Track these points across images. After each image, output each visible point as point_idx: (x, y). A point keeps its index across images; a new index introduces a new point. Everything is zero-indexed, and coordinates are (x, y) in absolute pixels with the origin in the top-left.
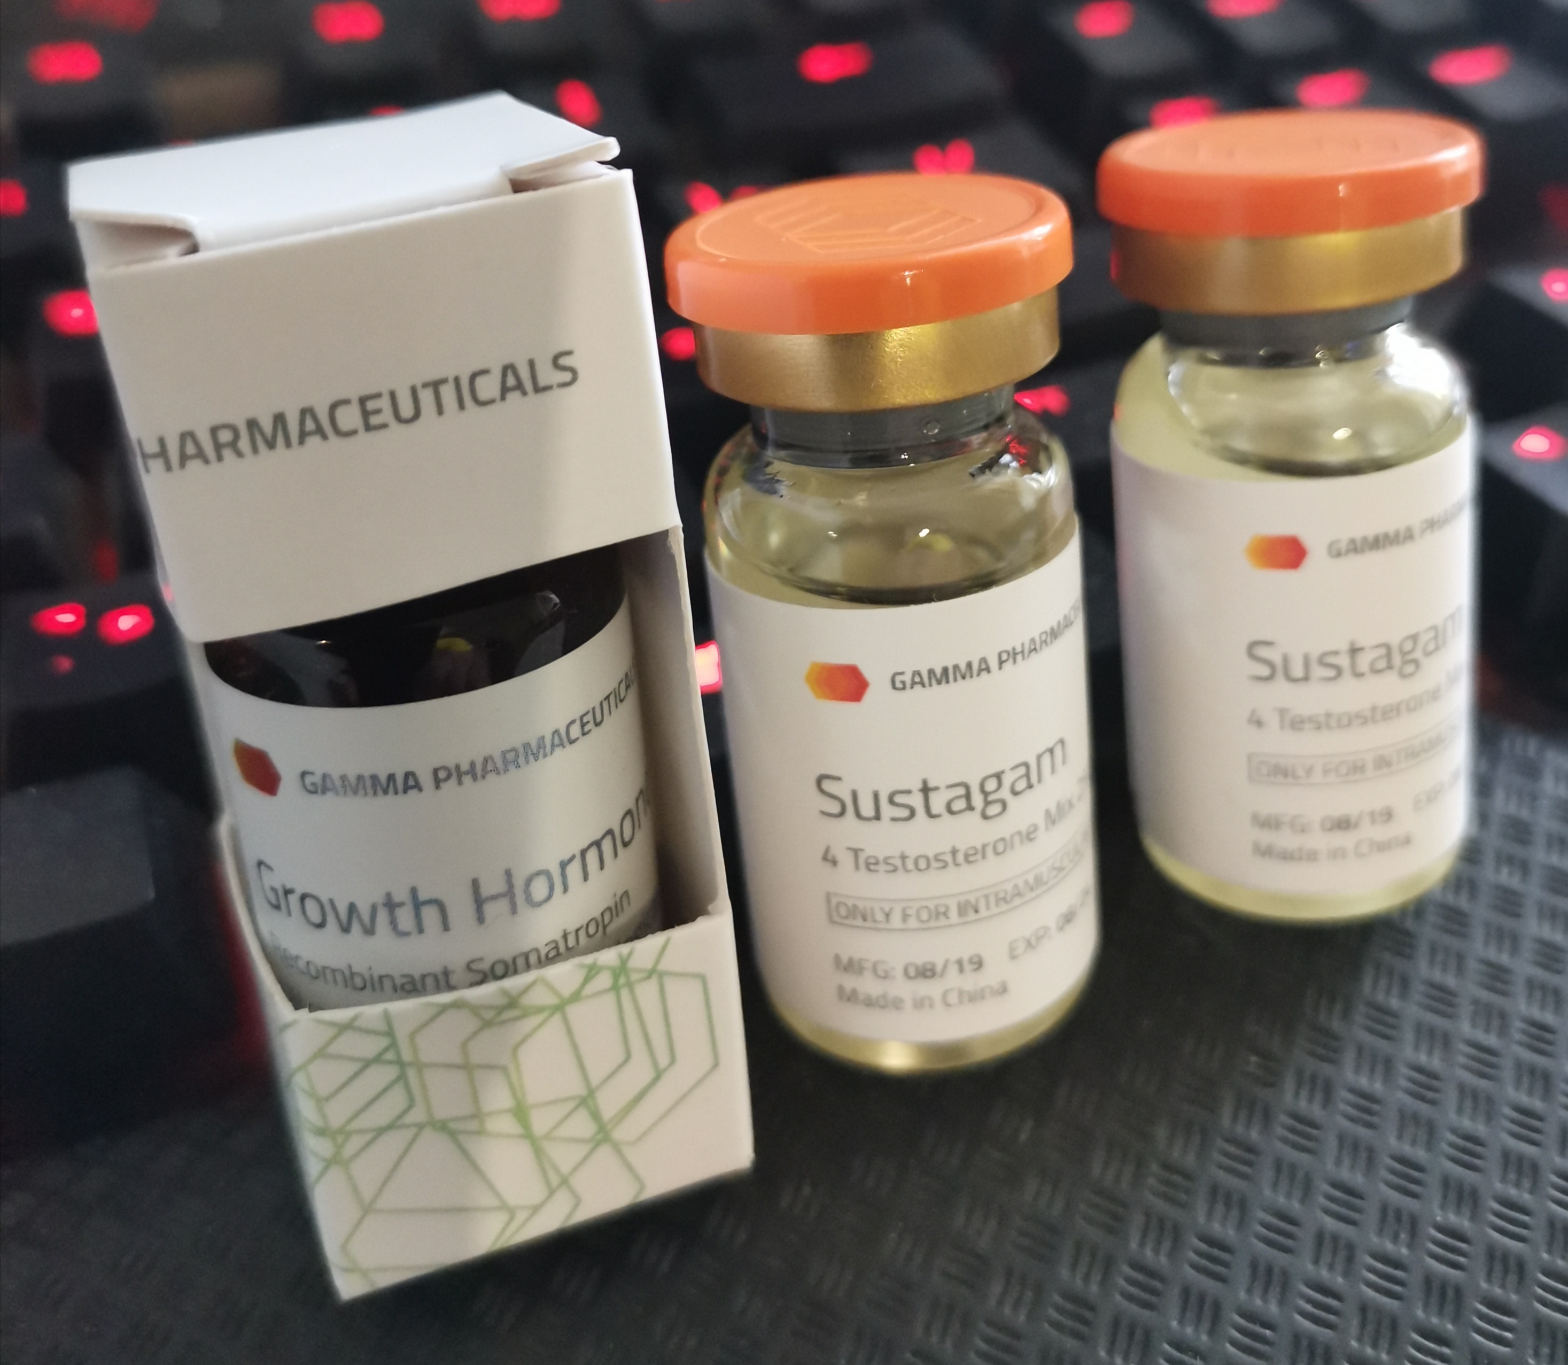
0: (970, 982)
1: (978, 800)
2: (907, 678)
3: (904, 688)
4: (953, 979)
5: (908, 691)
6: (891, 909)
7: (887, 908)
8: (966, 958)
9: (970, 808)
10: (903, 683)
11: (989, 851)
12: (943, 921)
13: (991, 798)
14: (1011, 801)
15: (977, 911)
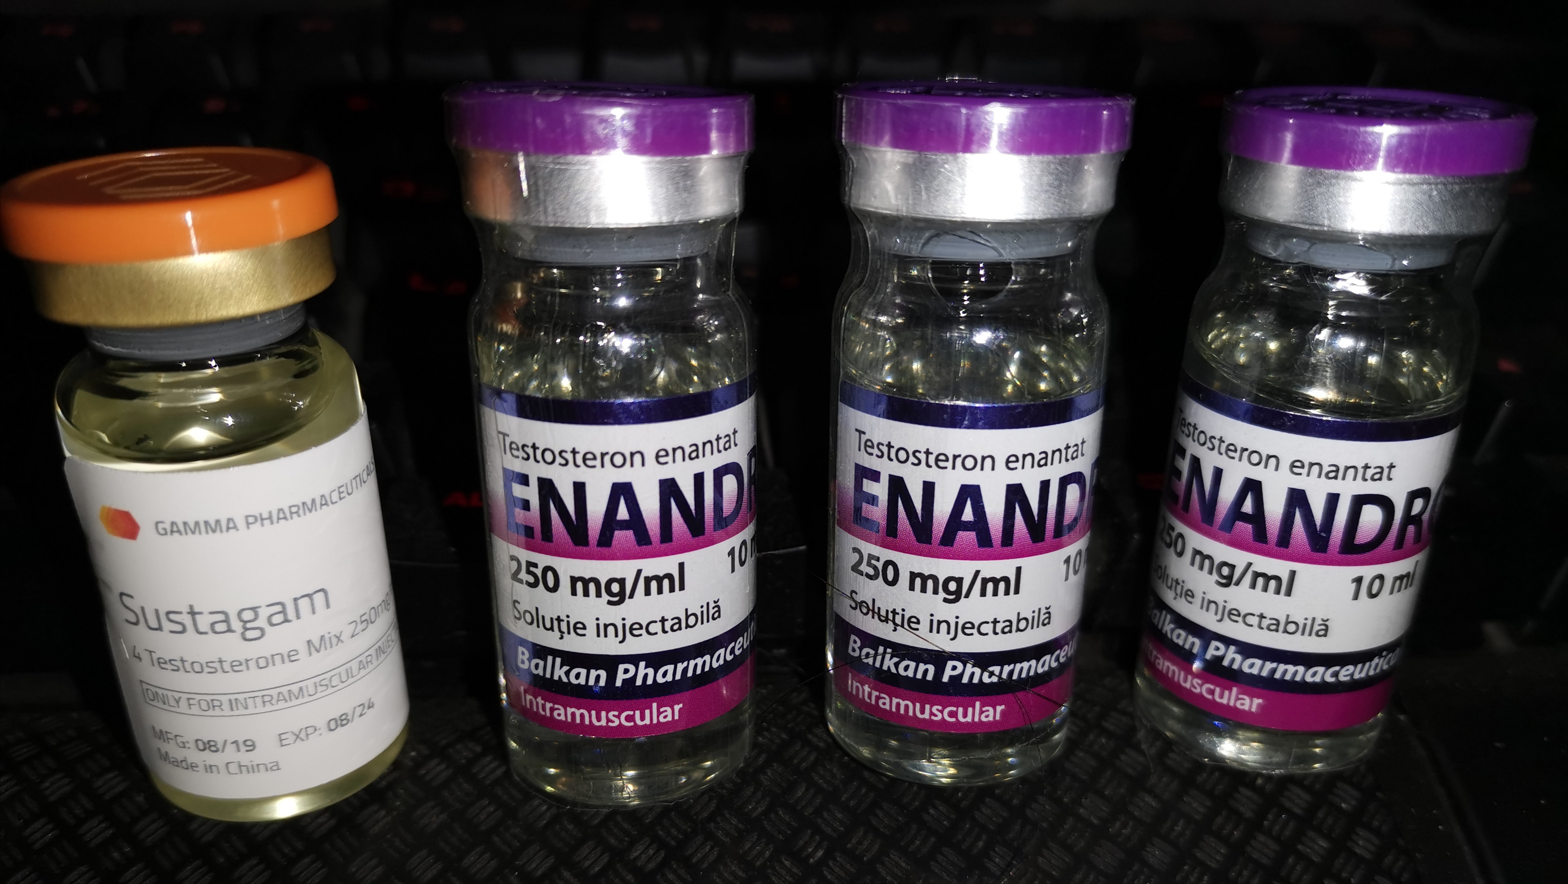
0: (245, 758)
1: (236, 625)
2: (168, 526)
3: (166, 534)
4: (230, 756)
5: (169, 537)
6: (180, 698)
7: (177, 695)
8: (241, 741)
9: (230, 630)
10: (165, 529)
11: (252, 664)
12: (217, 711)
13: (249, 625)
14: (268, 629)
15: (246, 708)
